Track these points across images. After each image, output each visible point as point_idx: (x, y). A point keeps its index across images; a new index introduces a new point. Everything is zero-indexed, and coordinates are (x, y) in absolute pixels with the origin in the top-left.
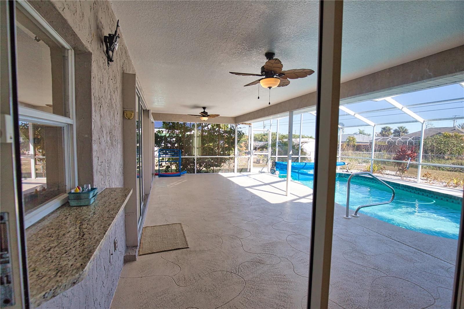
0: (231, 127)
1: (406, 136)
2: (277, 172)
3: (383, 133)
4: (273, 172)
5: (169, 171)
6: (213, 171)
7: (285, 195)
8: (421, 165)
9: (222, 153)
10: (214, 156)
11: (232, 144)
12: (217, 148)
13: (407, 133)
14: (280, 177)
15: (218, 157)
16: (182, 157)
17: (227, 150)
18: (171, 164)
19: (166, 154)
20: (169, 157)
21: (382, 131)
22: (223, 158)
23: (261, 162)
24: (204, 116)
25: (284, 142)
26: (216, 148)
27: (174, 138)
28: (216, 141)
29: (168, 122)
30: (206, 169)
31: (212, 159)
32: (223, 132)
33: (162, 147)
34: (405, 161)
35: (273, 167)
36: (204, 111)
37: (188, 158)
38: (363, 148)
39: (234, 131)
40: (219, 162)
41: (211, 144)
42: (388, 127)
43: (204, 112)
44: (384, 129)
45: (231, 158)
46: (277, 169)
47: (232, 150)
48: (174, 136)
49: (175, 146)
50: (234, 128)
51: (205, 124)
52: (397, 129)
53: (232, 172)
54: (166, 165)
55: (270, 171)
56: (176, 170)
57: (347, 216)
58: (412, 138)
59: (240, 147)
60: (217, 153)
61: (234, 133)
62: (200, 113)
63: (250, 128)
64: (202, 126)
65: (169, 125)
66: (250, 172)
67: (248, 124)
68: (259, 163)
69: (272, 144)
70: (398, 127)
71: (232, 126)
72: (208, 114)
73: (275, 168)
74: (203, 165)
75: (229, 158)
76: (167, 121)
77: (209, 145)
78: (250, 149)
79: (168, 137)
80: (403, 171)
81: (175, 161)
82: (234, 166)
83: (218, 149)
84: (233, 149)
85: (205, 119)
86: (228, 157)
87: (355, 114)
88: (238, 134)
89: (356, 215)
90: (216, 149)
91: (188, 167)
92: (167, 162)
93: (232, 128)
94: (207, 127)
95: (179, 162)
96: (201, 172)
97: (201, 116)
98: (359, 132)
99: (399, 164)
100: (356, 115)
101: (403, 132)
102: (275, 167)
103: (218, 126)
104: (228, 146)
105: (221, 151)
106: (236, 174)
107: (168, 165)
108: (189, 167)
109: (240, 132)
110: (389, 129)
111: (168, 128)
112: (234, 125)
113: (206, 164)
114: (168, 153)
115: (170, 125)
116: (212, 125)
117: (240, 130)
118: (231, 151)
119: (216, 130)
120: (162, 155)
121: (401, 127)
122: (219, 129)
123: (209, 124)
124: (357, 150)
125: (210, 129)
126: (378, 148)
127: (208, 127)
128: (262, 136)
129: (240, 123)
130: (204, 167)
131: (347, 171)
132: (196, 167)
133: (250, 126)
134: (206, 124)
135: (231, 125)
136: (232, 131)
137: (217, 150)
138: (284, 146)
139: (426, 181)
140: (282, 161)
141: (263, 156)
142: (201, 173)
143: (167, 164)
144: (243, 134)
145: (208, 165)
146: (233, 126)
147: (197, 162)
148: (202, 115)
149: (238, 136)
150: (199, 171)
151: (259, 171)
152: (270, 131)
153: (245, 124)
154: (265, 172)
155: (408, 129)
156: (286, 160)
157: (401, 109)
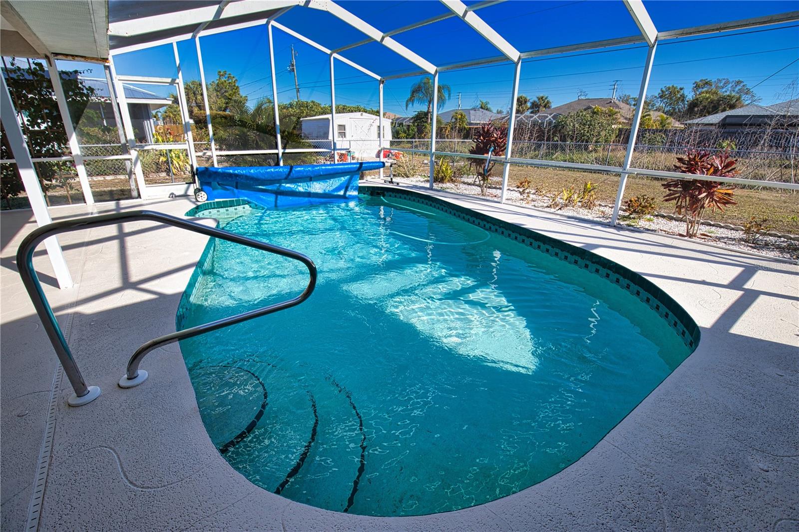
1: (546, 113)
2: (202, 195)
13: (549, 107)
42: (524, 97)
52: (536, 100)
58: (552, 116)
66: (140, 198)
70: (538, 98)
80: (484, 177)
98: (480, 106)
99: (478, 162)
101: (545, 106)
106: (91, 206)
110: (524, 100)
121: (542, 98)
133: (105, 67)
139: (522, 197)
151: (172, 194)
152: (178, 83)
153: (83, 59)
154: (189, 196)
155: (551, 101)
156: (246, 162)
157: (461, 15)
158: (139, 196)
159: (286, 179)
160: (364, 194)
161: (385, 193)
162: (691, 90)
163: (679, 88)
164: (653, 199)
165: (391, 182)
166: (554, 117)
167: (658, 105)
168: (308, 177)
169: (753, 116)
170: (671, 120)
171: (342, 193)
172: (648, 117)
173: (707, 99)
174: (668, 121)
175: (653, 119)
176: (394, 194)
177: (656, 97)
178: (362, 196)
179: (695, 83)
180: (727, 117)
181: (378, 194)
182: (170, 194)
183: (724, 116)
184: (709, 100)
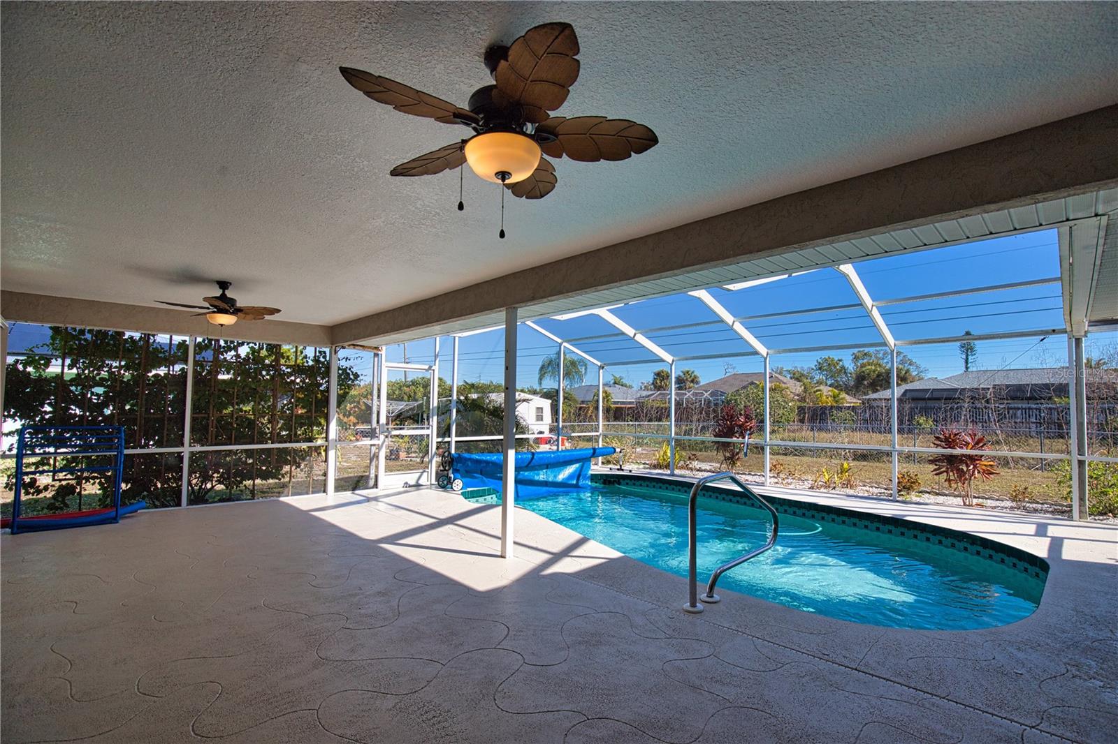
0: (318, 354)
1: (697, 389)
2: (458, 484)
3: (657, 383)
4: (444, 483)
5: (67, 506)
6: (253, 493)
7: (499, 554)
8: (768, 447)
9: (284, 433)
10: (257, 443)
11: (318, 408)
12: (268, 419)
13: (697, 383)
14: (467, 496)
15: (269, 446)
16: (126, 452)
17: (301, 425)
18: (79, 480)
19: (59, 442)
20: (72, 452)
21: (655, 379)
22: (287, 448)
23: (403, 455)
24: (221, 311)
25: (469, 402)
26: (265, 420)
27: (99, 384)
28: (263, 398)
29: (75, 329)
30: (227, 487)
31: (250, 453)
32: (289, 370)
33: (43, 418)
34: (735, 439)
35: (445, 470)
36: (223, 295)
37: (157, 454)
38: (628, 414)
39: (328, 368)
40: (273, 464)
41: (247, 408)
42: (667, 371)
43: (223, 297)
44: (658, 374)
45: (317, 449)
46: (456, 474)
47: (319, 424)
48: (97, 378)
49: (102, 414)
50: (328, 359)
51: (226, 342)
52: (681, 374)
53: (318, 492)
54: (57, 484)
55: (434, 481)
56: (102, 500)
57: (693, 605)
58: (709, 393)
59: (344, 416)
60: (266, 434)
61: (327, 374)
62: (206, 299)
63: (376, 359)
64: (214, 350)
65: (80, 340)
66: (377, 488)
67: (370, 348)
68: (397, 458)
69: (439, 407)
70: (682, 372)
71: (320, 352)
72: (239, 304)
73: (451, 471)
74: (215, 475)
75: (310, 448)
76: (70, 326)
77: (241, 410)
78: (378, 422)
79: (72, 380)
80: (733, 461)
81: (97, 467)
82: (325, 474)
83: (270, 422)
84: (323, 421)
85: (227, 319)
86: (304, 446)
87: (635, 334)
88: (340, 376)
89: (712, 597)
90: (262, 424)
91: (156, 486)
92: (61, 470)
93: (322, 359)
94: (233, 353)
95: (115, 471)
96: (207, 497)
97: (208, 308)
98: (613, 381)
99: (725, 446)
100: (637, 335)
101: (692, 381)
102: (449, 469)
103: (274, 349)
104: (306, 412)
105: (281, 429)
106: (332, 496)
107: (64, 483)
108: (159, 485)
109: (344, 370)
110: (667, 374)
111: (71, 349)
112: (327, 350)
113: (228, 471)
114: (70, 439)
115: (86, 340)
116: (252, 348)
117: (344, 364)
118: (315, 428)
119: (267, 362)
120: (42, 446)
121: (688, 372)
122: (277, 360)
123: (243, 344)
124: (616, 418)
125: (247, 360)
126: (657, 413)
127: (236, 351)
128: (401, 387)
129: (345, 344)
130: (219, 482)
131: (619, 467)
132: (188, 482)
133: (376, 355)
134: (232, 342)
135: (318, 349)
136: (320, 368)
137: (269, 426)
138: (472, 412)
139: (776, 480)
140: (466, 450)
141: (406, 439)
142: (206, 502)
143: (60, 480)
144: (356, 376)
145: (236, 475)
146: (325, 352)
147: (190, 466)
148: (215, 307)
149: (339, 381)
150: (199, 498)
151: (406, 483)
152: (434, 370)
153: (361, 348)
154: (422, 485)
155: (698, 375)
156: (476, 447)
157: (731, 324)
158: (376, 485)
159: (527, 466)
160: (596, 483)
161: (621, 481)
162: (850, 361)
163: (837, 359)
164: (916, 475)
165: (621, 469)
166: (712, 394)
167: (817, 378)
168: (543, 465)
169: (933, 389)
170: (843, 395)
171: (574, 482)
172: (819, 393)
173: (874, 371)
174: (841, 396)
175: (825, 394)
176: (633, 481)
177: (813, 369)
178: (594, 485)
179: (854, 354)
180: (906, 391)
181: (613, 483)
182: (405, 484)
183: (903, 391)
184: (877, 372)
